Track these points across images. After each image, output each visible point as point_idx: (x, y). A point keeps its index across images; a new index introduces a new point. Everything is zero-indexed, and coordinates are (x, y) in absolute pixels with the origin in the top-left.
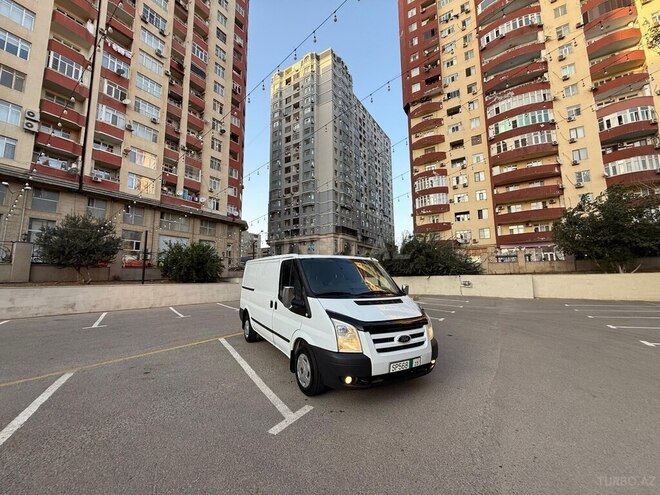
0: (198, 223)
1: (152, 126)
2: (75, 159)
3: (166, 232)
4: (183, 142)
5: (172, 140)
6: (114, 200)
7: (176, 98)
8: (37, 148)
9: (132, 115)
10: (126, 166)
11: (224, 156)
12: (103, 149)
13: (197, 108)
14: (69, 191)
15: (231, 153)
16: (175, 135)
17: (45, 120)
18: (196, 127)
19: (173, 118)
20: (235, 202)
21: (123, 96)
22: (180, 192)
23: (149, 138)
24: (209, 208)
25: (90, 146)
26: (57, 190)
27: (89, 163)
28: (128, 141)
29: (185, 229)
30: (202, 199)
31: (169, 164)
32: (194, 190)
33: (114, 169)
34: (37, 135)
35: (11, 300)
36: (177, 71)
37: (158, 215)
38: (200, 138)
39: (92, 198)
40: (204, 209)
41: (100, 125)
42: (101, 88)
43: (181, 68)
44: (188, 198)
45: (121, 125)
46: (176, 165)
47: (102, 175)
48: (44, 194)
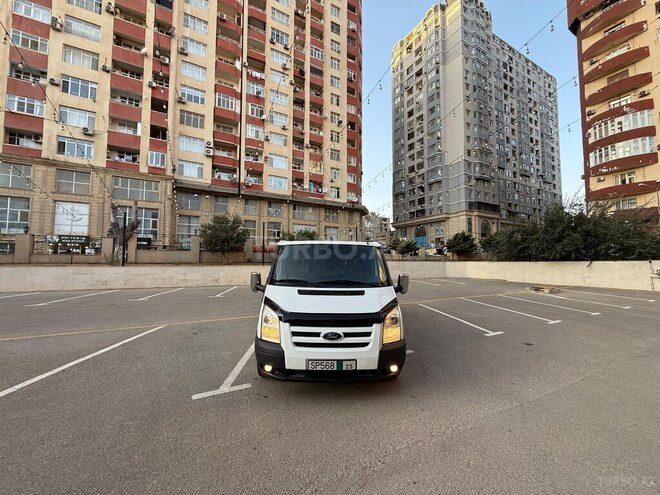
0: (323, 211)
1: (283, 132)
2: (234, 171)
3: (298, 222)
4: (307, 141)
5: (298, 141)
6: (261, 199)
7: (299, 102)
8: (214, 167)
9: (269, 127)
10: (267, 170)
11: (342, 146)
12: (251, 159)
13: (317, 107)
14: (234, 196)
15: (349, 141)
16: (300, 136)
17: (218, 146)
18: (317, 124)
19: (298, 121)
20: (355, 188)
21: (262, 113)
22: (306, 186)
23: (281, 143)
24: (331, 198)
25: (244, 158)
26: (226, 196)
27: (243, 172)
28: (267, 149)
29: (313, 217)
30: (325, 190)
31: (298, 162)
32: (317, 182)
33: (259, 174)
34: (213, 157)
35: (185, 274)
36: (299, 77)
37: (292, 207)
38: (321, 134)
39: (247, 199)
40: (326, 198)
41: (249, 141)
42: (247, 112)
43: (302, 73)
44: (313, 190)
45: (262, 138)
46: (302, 162)
47: (252, 180)
48: (220, 199)
